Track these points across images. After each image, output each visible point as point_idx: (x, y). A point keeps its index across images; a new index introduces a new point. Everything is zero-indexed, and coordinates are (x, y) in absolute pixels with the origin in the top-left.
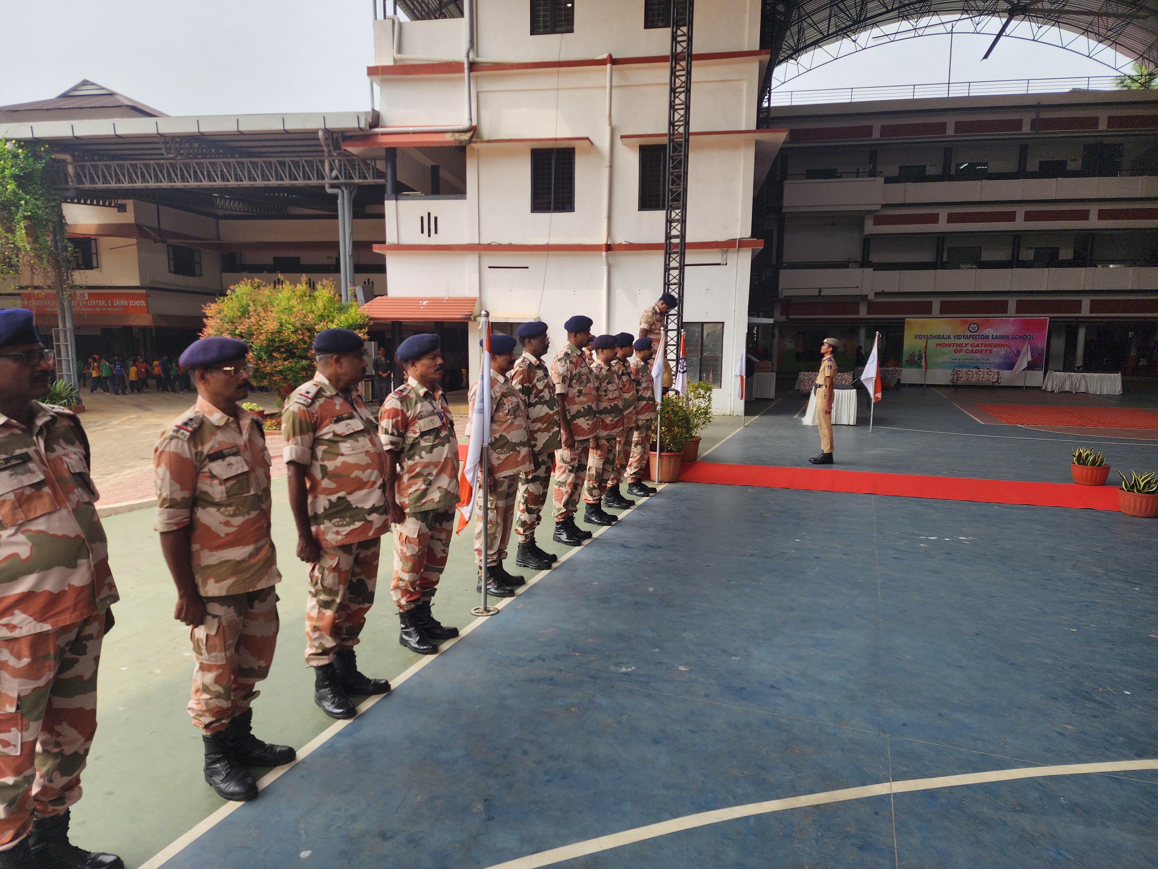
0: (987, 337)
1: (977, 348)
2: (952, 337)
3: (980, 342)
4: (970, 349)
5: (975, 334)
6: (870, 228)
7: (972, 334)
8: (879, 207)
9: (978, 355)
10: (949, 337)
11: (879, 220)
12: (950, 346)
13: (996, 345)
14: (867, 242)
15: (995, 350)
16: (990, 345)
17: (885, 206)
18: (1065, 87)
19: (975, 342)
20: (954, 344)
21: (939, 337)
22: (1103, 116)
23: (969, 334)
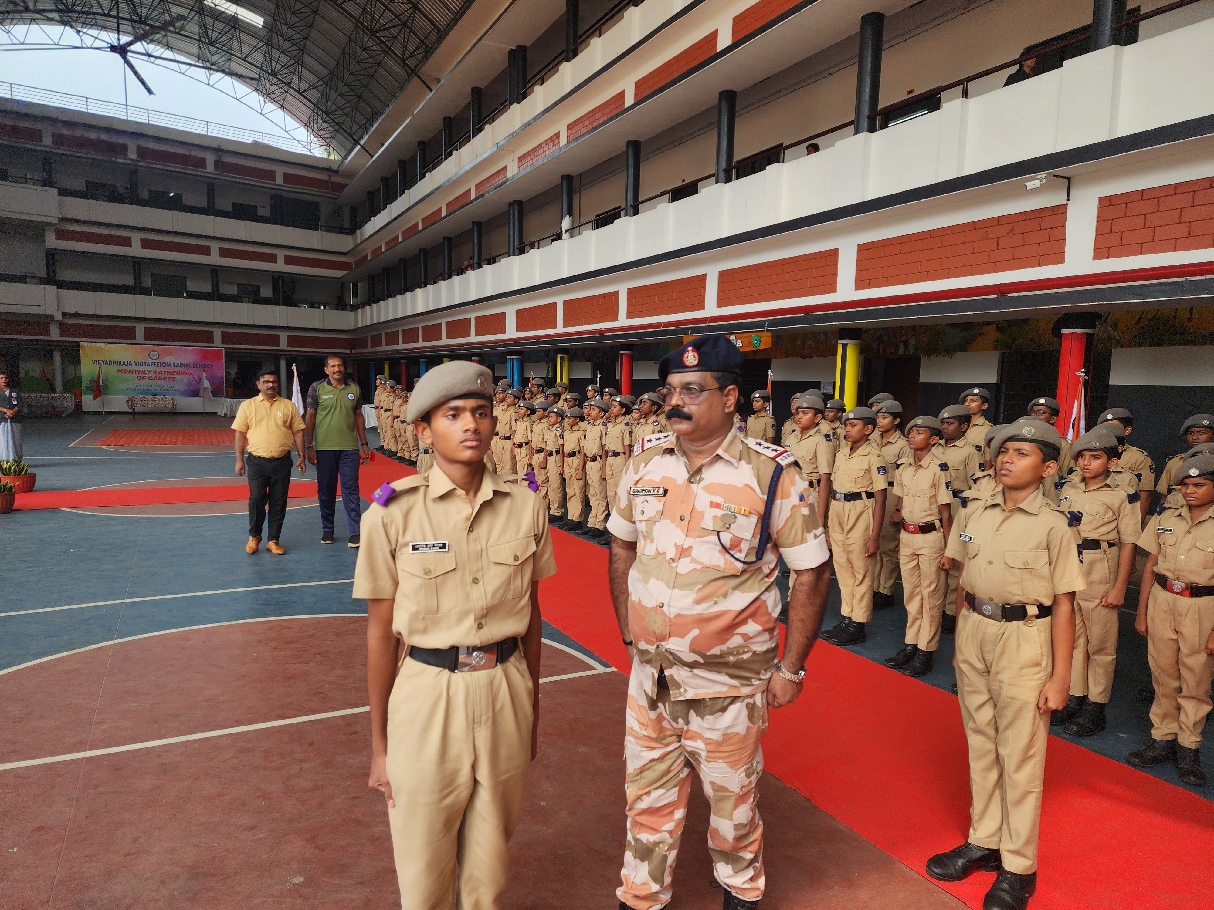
0: (169, 365)
1: (160, 375)
2: (133, 364)
3: (163, 369)
4: (154, 376)
5: (156, 361)
6: (52, 241)
7: (153, 361)
8: (56, 221)
9: (162, 383)
10: (130, 364)
11: (61, 235)
12: (132, 372)
13: (178, 373)
14: (51, 255)
15: (178, 377)
16: (173, 373)
17: (63, 220)
18: (247, 138)
19: (158, 369)
20: (136, 371)
21: (119, 363)
22: (280, 171)
23: (150, 361)
